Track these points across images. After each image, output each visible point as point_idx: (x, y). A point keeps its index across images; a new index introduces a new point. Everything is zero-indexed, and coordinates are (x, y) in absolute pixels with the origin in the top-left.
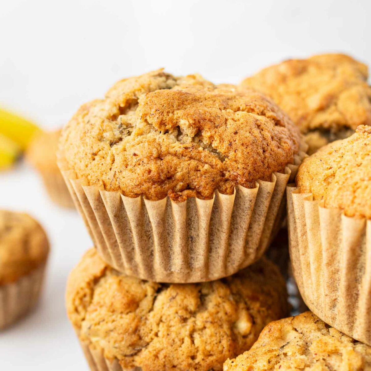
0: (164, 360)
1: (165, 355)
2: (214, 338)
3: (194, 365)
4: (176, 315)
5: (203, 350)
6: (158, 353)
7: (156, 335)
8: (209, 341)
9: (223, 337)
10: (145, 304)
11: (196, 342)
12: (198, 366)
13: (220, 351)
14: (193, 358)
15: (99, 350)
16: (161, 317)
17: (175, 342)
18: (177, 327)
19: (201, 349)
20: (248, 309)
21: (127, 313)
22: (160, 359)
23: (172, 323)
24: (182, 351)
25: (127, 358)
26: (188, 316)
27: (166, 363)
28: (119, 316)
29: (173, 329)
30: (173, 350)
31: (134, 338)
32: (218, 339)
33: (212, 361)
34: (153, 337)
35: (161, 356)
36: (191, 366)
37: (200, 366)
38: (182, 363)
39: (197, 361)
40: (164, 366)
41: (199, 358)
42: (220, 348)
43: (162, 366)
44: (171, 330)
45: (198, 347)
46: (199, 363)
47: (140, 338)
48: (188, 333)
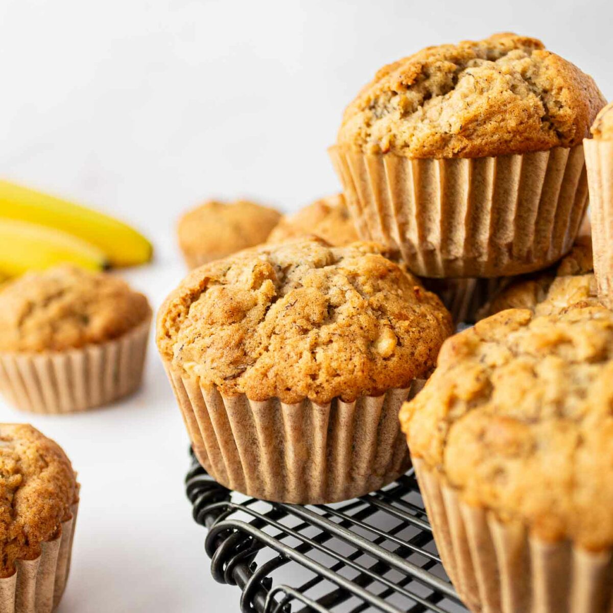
0: (274, 379)
1: (276, 372)
2: (342, 354)
3: (315, 387)
4: (294, 324)
5: (327, 368)
6: (267, 371)
7: (267, 349)
8: (335, 357)
9: (355, 353)
10: (254, 314)
11: (318, 356)
12: (319, 389)
13: (350, 371)
14: (314, 377)
15: (193, 379)
16: (274, 328)
17: (290, 357)
18: (294, 339)
19: (324, 366)
20: (392, 327)
21: (230, 324)
22: (270, 378)
23: (288, 335)
24: (298, 367)
25: (227, 382)
26: (309, 327)
27: (277, 384)
28: (220, 328)
29: (288, 341)
30: (287, 366)
31: (237, 353)
32: (348, 355)
33: (339, 383)
34: (262, 351)
35: (271, 374)
36: (311, 389)
37: (322, 390)
38: (299, 384)
39: (318, 382)
40: (275, 387)
41: (322, 377)
42: (350, 367)
43: (273, 388)
44: (286, 343)
45: (320, 364)
46: (321, 384)
47: (245, 354)
48: (308, 346)
